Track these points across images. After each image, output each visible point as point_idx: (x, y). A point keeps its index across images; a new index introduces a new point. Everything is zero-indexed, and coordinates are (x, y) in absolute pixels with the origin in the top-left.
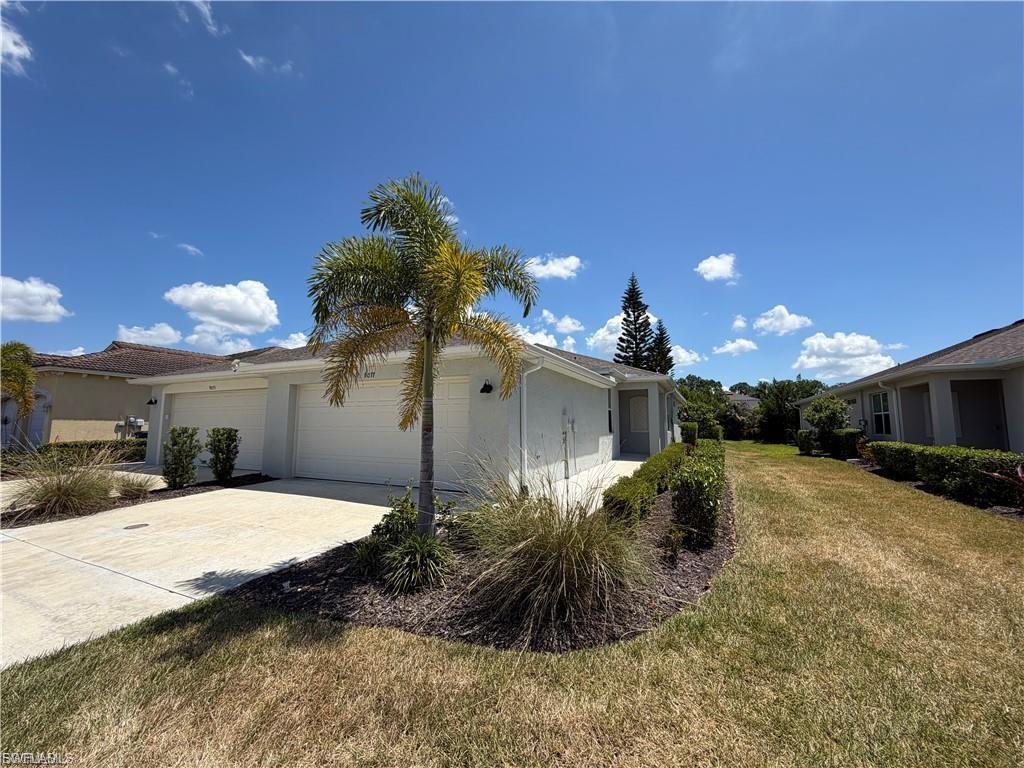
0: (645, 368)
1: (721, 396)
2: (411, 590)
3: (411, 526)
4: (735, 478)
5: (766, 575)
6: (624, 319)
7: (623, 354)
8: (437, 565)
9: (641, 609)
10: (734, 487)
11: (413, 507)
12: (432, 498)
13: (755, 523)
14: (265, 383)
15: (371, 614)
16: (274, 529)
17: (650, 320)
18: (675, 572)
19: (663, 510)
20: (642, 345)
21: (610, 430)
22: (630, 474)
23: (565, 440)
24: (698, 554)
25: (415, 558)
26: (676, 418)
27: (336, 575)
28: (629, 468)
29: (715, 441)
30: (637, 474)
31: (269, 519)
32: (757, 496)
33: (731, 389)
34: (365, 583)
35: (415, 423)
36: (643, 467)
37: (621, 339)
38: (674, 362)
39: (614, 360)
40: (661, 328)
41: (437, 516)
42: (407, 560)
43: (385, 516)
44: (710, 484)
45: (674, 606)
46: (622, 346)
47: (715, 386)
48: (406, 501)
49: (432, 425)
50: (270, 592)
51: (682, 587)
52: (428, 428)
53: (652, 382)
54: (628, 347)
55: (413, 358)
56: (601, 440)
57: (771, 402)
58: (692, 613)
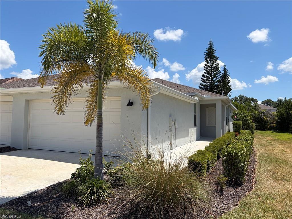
0: (216, 92)
1: (256, 107)
2: (91, 204)
3: (91, 174)
4: (259, 151)
5: (266, 199)
6: (206, 65)
7: (204, 84)
8: (104, 193)
9: (203, 214)
10: (258, 155)
11: (92, 165)
12: (101, 160)
13: (266, 174)
14: (11, 99)
15: (72, 216)
16: (20, 175)
17: (219, 65)
18: (222, 197)
19: (219, 166)
20: (214, 79)
21: (195, 125)
22: (203, 148)
23: (171, 130)
24: (234, 189)
25: (93, 189)
26: (230, 118)
27: (54, 198)
28: (203, 145)
29: (250, 131)
30: (207, 148)
31: (16, 170)
32: (269, 160)
33: (263, 103)
34: (69, 202)
35: (93, 122)
36: (210, 145)
37: (203, 76)
38: (231, 88)
39: (199, 87)
40: (225, 70)
41: (104, 169)
42: (89, 190)
43: (78, 169)
44: (241, 154)
45: (220, 213)
46: (204, 79)
47: (254, 101)
48: (88, 161)
49: (102, 123)
50: (21, 206)
51: (224, 204)
52: (100, 125)
53: (218, 100)
54: (207, 80)
55: (92, 89)
56: (190, 130)
57: (283, 110)
58: (228, 216)
